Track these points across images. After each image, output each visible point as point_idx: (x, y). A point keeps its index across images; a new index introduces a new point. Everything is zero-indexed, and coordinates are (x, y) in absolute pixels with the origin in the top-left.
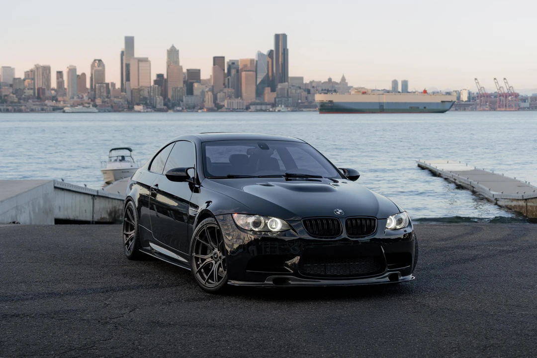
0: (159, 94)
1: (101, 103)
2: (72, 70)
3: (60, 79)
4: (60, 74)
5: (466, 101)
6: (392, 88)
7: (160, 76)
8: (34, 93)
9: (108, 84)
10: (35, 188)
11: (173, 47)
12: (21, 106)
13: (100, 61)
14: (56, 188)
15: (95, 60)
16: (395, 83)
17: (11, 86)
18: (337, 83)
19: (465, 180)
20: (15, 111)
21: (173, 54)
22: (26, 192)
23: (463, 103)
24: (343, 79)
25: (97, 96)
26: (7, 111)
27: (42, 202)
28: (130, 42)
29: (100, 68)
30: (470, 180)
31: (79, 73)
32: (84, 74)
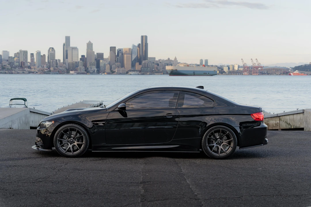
0: (83, 65)
1: (53, 70)
2: (39, 53)
3: (32, 57)
4: (32, 55)
5: (237, 70)
6: (200, 63)
7: (83, 56)
8: (19, 64)
9: (56, 60)
10: (21, 112)
11: (90, 41)
12: (13, 71)
13: (53, 48)
14: (31, 112)
15: (50, 48)
16: (201, 61)
17: (7, 60)
18: (172, 61)
20: (9, 73)
21: (90, 45)
22: (16, 114)
23: (235, 71)
24: (176, 59)
25: (51, 66)
26: (5, 73)
27: (24, 118)
28: (68, 39)
29: (53, 52)
31: (42, 54)
32: (44, 55)
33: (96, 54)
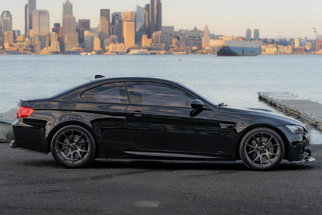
0: (56, 40)
1: (9, 47)
6: (246, 35)
7: (57, 25)
9: (14, 32)
13: (8, 12)
15: (4, 12)
16: (249, 31)
18: (201, 32)
19: (293, 108)
21: (68, 8)
24: (207, 28)
25: (5, 41)
29: (8, 18)
30: (297, 108)
33: (77, 21)
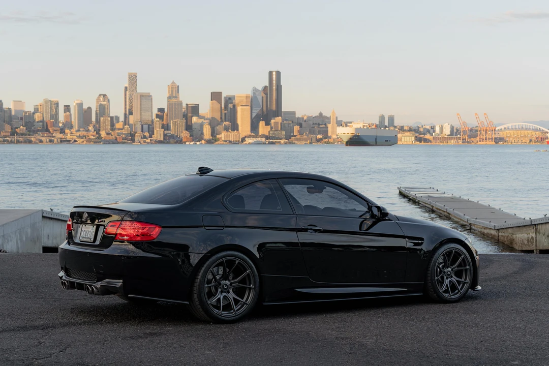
0: (160, 127)
1: (106, 136)
2: (80, 105)
3: (68, 113)
4: (67, 108)
5: (448, 135)
6: (379, 122)
7: (161, 110)
8: (43, 125)
9: (112, 118)
10: (23, 217)
11: (173, 83)
12: (31, 138)
13: (104, 96)
14: (43, 217)
15: (100, 95)
16: (381, 117)
17: (22, 118)
18: (327, 118)
19: (441, 207)
20: (25, 142)
21: (174, 90)
22: (13, 221)
23: (446, 136)
24: (333, 113)
25: (101, 129)
26: (18, 142)
27: (29, 231)
28: (133, 78)
29: (105, 103)
30: (446, 207)
31: (85, 107)
32: (89, 108)
33: (184, 105)
